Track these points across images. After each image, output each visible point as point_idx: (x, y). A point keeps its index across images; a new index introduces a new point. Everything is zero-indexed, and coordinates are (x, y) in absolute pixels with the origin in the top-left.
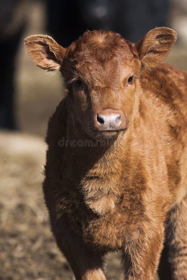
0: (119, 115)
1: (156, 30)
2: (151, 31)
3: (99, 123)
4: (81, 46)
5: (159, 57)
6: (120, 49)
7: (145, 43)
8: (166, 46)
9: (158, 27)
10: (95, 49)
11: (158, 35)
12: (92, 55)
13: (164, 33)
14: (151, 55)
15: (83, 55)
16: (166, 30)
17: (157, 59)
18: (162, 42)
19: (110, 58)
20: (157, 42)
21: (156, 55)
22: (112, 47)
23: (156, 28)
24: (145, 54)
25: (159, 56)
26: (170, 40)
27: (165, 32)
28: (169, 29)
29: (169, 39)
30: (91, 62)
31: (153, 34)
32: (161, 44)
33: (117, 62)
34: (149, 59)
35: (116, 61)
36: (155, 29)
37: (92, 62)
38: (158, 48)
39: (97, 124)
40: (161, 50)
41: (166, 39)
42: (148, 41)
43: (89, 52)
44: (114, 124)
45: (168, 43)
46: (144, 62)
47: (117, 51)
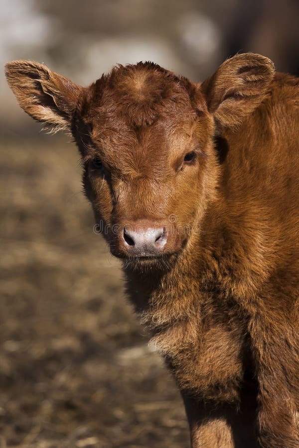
0: (162, 230)
1: (237, 59)
2: (228, 60)
3: (126, 244)
4: (102, 94)
5: (244, 106)
6: (169, 105)
7: (219, 82)
8: (256, 86)
9: (239, 53)
10: (125, 103)
11: (240, 66)
12: (120, 115)
13: (252, 64)
14: (231, 103)
15: (104, 113)
16: (254, 58)
17: (241, 111)
18: (249, 79)
19: (150, 123)
20: (239, 81)
21: (239, 103)
22: (155, 102)
23: (238, 56)
24: (220, 102)
25: (244, 104)
26: (262, 75)
27: (253, 62)
28: (260, 56)
29: (261, 73)
30: (118, 128)
31: (233, 66)
32: (248, 82)
33: (163, 130)
34: (227, 111)
35: (161, 129)
36: (235, 56)
37: (120, 130)
38: (243, 90)
39: (124, 245)
40: (247, 93)
41: (256, 74)
42: (223, 78)
43: (114, 108)
44: (153, 247)
45: (260, 80)
46: (219, 116)
47: (164, 109)
